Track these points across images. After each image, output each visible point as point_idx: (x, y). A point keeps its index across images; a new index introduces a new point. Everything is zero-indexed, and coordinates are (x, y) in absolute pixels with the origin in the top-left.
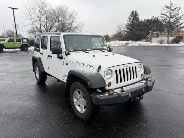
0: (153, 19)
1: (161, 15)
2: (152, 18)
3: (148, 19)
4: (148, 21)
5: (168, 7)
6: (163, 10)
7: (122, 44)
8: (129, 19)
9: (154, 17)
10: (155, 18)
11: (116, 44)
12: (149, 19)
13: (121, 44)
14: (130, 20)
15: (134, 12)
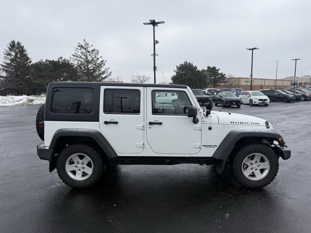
0: (61, 61)
1: (73, 57)
2: (59, 59)
3: (52, 60)
4: (53, 62)
5: (82, 47)
6: (77, 50)
7: (22, 102)
8: (7, 55)
9: (62, 58)
10: (64, 60)
11: (7, 102)
12: (55, 61)
13: (18, 101)
14: (9, 57)
15: (16, 43)
